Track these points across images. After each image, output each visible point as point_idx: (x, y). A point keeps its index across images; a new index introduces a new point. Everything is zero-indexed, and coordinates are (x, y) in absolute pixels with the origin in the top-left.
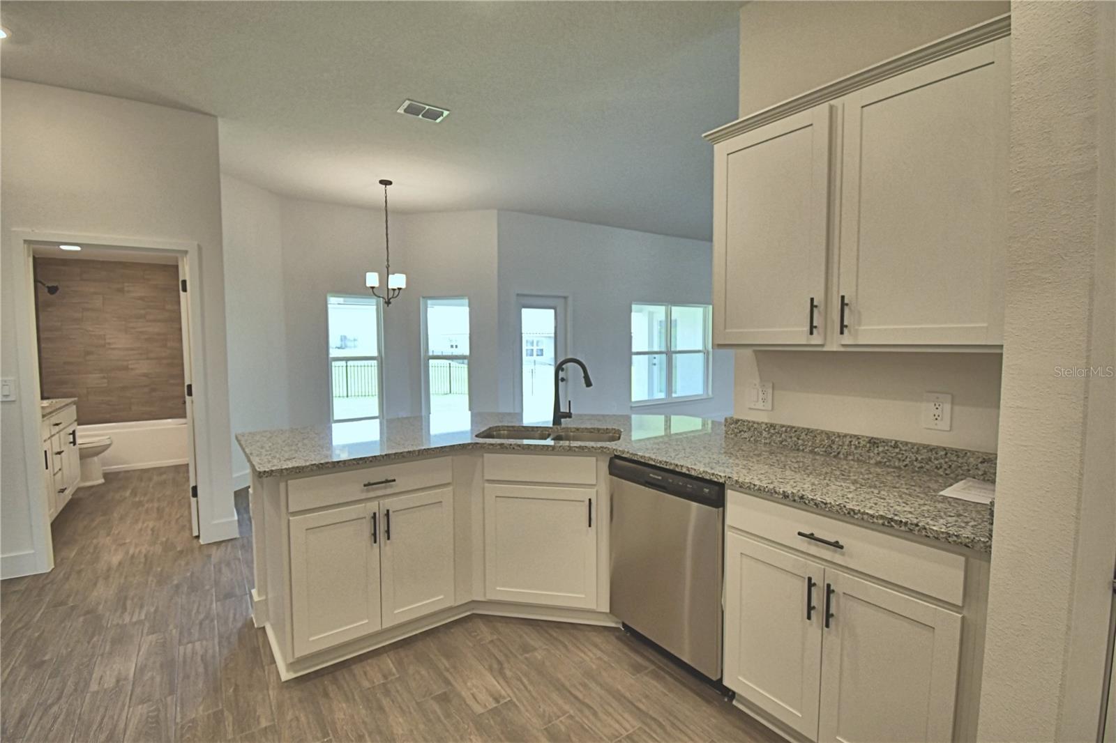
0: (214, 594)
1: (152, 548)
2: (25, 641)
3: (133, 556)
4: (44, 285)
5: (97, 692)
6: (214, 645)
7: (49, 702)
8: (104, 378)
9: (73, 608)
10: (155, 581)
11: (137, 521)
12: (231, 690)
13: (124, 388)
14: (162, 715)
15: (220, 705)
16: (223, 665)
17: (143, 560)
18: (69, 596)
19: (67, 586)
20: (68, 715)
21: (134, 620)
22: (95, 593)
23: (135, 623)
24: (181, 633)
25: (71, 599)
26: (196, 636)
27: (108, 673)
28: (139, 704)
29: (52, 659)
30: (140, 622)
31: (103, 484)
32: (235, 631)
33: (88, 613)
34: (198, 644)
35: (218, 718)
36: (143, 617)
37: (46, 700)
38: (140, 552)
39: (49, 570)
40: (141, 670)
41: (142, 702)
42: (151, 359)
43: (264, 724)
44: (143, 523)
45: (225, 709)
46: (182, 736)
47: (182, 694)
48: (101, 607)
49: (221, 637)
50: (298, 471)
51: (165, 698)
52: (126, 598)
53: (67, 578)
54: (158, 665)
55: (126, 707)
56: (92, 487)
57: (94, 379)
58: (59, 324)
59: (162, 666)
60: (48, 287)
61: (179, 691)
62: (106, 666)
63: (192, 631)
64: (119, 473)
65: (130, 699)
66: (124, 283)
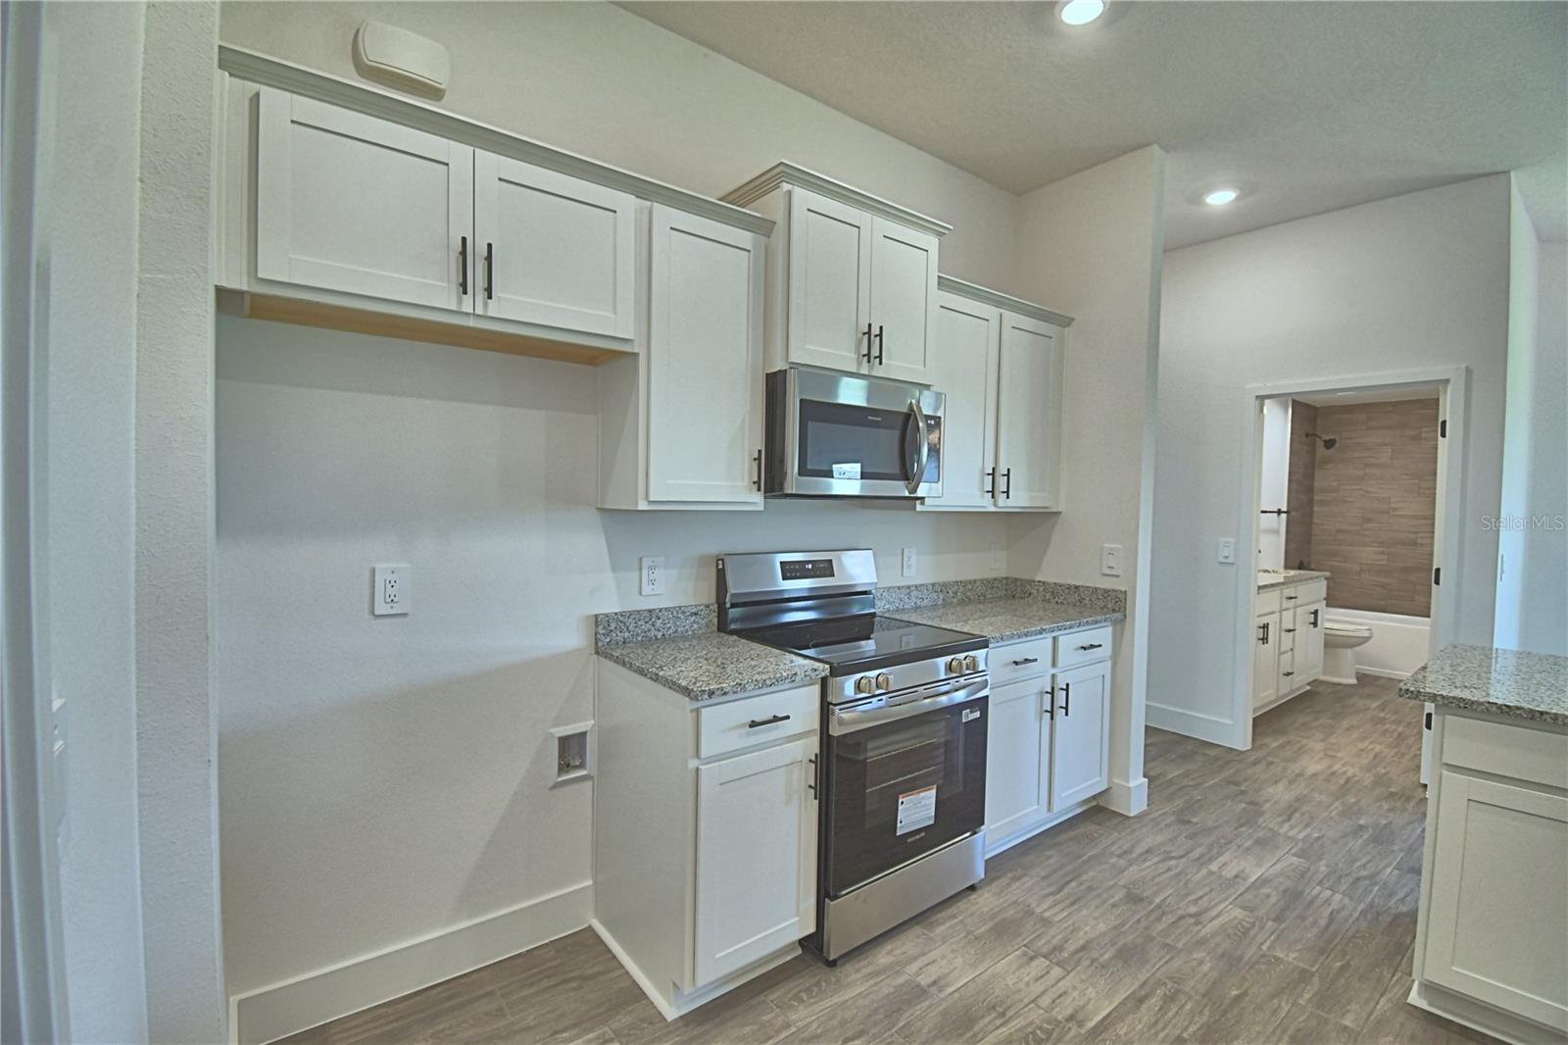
0: (1398, 860)
1: (1361, 775)
2: (1187, 797)
3: (1333, 774)
4: (1320, 438)
5: (1213, 873)
6: (1354, 910)
7: (1173, 854)
8: (1383, 553)
9: (1243, 792)
10: (1340, 808)
11: (1363, 739)
12: (1339, 964)
14: (1252, 933)
15: (1317, 966)
16: (1350, 933)
17: (1342, 782)
18: (1246, 780)
19: (1250, 771)
20: (1179, 874)
21: (1291, 834)
22: (1270, 790)
23: (1289, 838)
24: (1328, 875)
25: (1246, 784)
26: (1344, 887)
27: (1234, 863)
28: (1240, 907)
29: (1197, 823)
30: (1292, 838)
31: (1355, 685)
32: (1394, 912)
33: (1251, 803)
34: (1338, 897)
35: (1305, 976)
36: (1301, 836)
37: (1171, 852)
38: (1345, 773)
39: (1243, 749)
40: (1263, 882)
41: (1244, 908)
43: (1348, 1022)
44: (1371, 743)
45: (1317, 975)
46: (1257, 962)
47: (1284, 930)
48: (1268, 805)
49: (1371, 906)
50: (1462, 705)
51: (1268, 920)
52: (1296, 810)
53: (1255, 763)
54: (1282, 888)
55: (1227, 902)
56: (1340, 684)
57: (1370, 554)
58: (1335, 484)
59: (1285, 891)
60: (1325, 441)
61: (1283, 926)
62: (1236, 857)
63: (1342, 880)
64: (1378, 678)
65: (1236, 898)
66: (1420, 428)
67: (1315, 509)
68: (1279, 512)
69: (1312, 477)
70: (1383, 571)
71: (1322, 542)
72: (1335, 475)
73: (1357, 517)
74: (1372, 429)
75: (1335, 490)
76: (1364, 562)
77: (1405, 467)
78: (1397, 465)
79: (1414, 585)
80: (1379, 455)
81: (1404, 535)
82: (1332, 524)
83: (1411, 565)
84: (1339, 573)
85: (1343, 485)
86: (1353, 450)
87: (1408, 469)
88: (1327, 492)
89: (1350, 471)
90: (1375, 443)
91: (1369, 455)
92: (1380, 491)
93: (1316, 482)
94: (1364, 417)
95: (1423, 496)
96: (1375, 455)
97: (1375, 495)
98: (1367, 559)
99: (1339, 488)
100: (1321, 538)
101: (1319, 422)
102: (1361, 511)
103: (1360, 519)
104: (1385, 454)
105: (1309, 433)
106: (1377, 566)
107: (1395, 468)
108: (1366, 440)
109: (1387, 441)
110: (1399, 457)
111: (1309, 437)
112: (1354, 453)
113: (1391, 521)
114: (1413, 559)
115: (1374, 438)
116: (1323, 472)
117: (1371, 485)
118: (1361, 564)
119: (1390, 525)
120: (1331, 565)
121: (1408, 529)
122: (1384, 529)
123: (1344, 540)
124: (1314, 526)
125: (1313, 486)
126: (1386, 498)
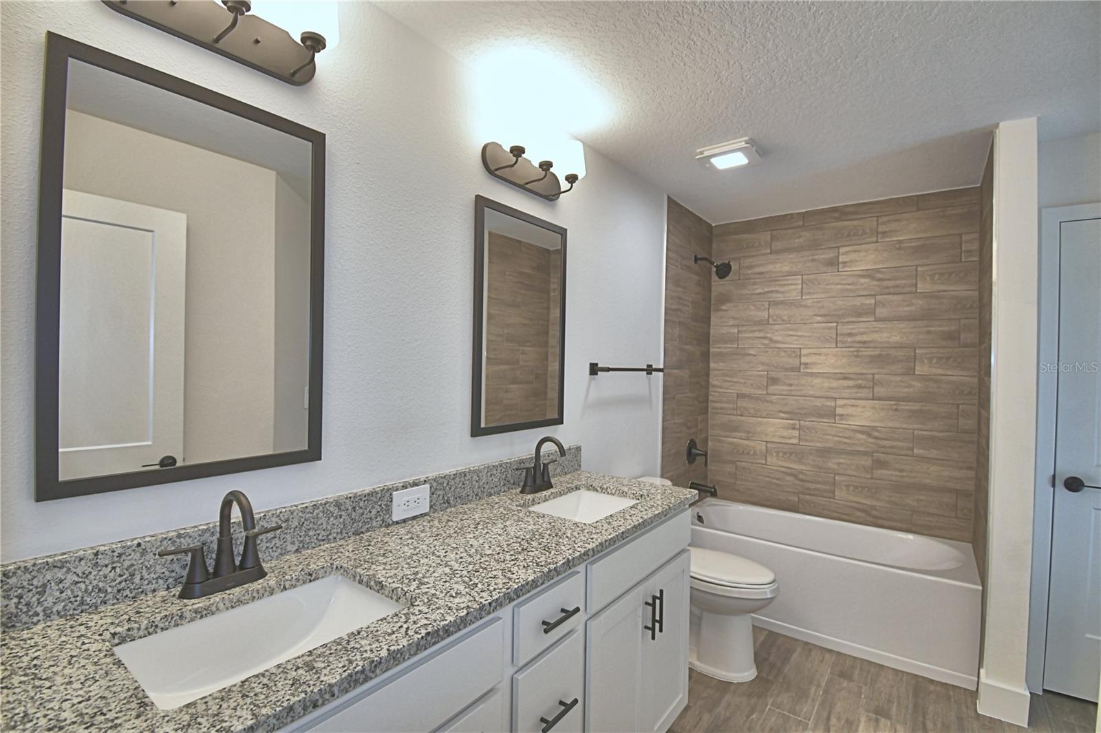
4: (712, 264)
13: (824, 452)
42: (879, 399)
57: (776, 428)
58: (735, 330)
60: (716, 267)
66: (838, 247)
67: (712, 365)
68: (650, 370)
69: (707, 321)
70: (793, 453)
71: (720, 411)
72: (734, 318)
73: (761, 376)
74: (777, 252)
75: (735, 339)
76: (770, 440)
77: (819, 305)
78: (809, 303)
79: (832, 475)
80: (786, 288)
81: (818, 403)
82: (732, 386)
83: (828, 445)
84: (741, 454)
85: (745, 332)
86: (755, 284)
87: (822, 307)
88: (726, 342)
89: (752, 313)
90: (781, 272)
91: (773, 289)
92: (788, 339)
93: (711, 327)
94: (767, 236)
95: (843, 346)
96: (781, 289)
97: (781, 345)
98: (774, 436)
99: (739, 335)
100: (718, 405)
101: (714, 246)
102: (766, 368)
103: (765, 379)
104: (793, 287)
105: (698, 257)
106: (786, 446)
107: (806, 306)
108: (770, 267)
109: (795, 269)
110: (811, 291)
111: (699, 262)
112: (756, 287)
113: (803, 382)
114: (830, 437)
115: (779, 265)
116: (720, 314)
117: (777, 331)
118: (766, 442)
119: (802, 388)
120: (731, 443)
121: (823, 394)
122: (793, 393)
123: (746, 409)
124: (711, 389)
125: (709, 333)
126: (795, 350)
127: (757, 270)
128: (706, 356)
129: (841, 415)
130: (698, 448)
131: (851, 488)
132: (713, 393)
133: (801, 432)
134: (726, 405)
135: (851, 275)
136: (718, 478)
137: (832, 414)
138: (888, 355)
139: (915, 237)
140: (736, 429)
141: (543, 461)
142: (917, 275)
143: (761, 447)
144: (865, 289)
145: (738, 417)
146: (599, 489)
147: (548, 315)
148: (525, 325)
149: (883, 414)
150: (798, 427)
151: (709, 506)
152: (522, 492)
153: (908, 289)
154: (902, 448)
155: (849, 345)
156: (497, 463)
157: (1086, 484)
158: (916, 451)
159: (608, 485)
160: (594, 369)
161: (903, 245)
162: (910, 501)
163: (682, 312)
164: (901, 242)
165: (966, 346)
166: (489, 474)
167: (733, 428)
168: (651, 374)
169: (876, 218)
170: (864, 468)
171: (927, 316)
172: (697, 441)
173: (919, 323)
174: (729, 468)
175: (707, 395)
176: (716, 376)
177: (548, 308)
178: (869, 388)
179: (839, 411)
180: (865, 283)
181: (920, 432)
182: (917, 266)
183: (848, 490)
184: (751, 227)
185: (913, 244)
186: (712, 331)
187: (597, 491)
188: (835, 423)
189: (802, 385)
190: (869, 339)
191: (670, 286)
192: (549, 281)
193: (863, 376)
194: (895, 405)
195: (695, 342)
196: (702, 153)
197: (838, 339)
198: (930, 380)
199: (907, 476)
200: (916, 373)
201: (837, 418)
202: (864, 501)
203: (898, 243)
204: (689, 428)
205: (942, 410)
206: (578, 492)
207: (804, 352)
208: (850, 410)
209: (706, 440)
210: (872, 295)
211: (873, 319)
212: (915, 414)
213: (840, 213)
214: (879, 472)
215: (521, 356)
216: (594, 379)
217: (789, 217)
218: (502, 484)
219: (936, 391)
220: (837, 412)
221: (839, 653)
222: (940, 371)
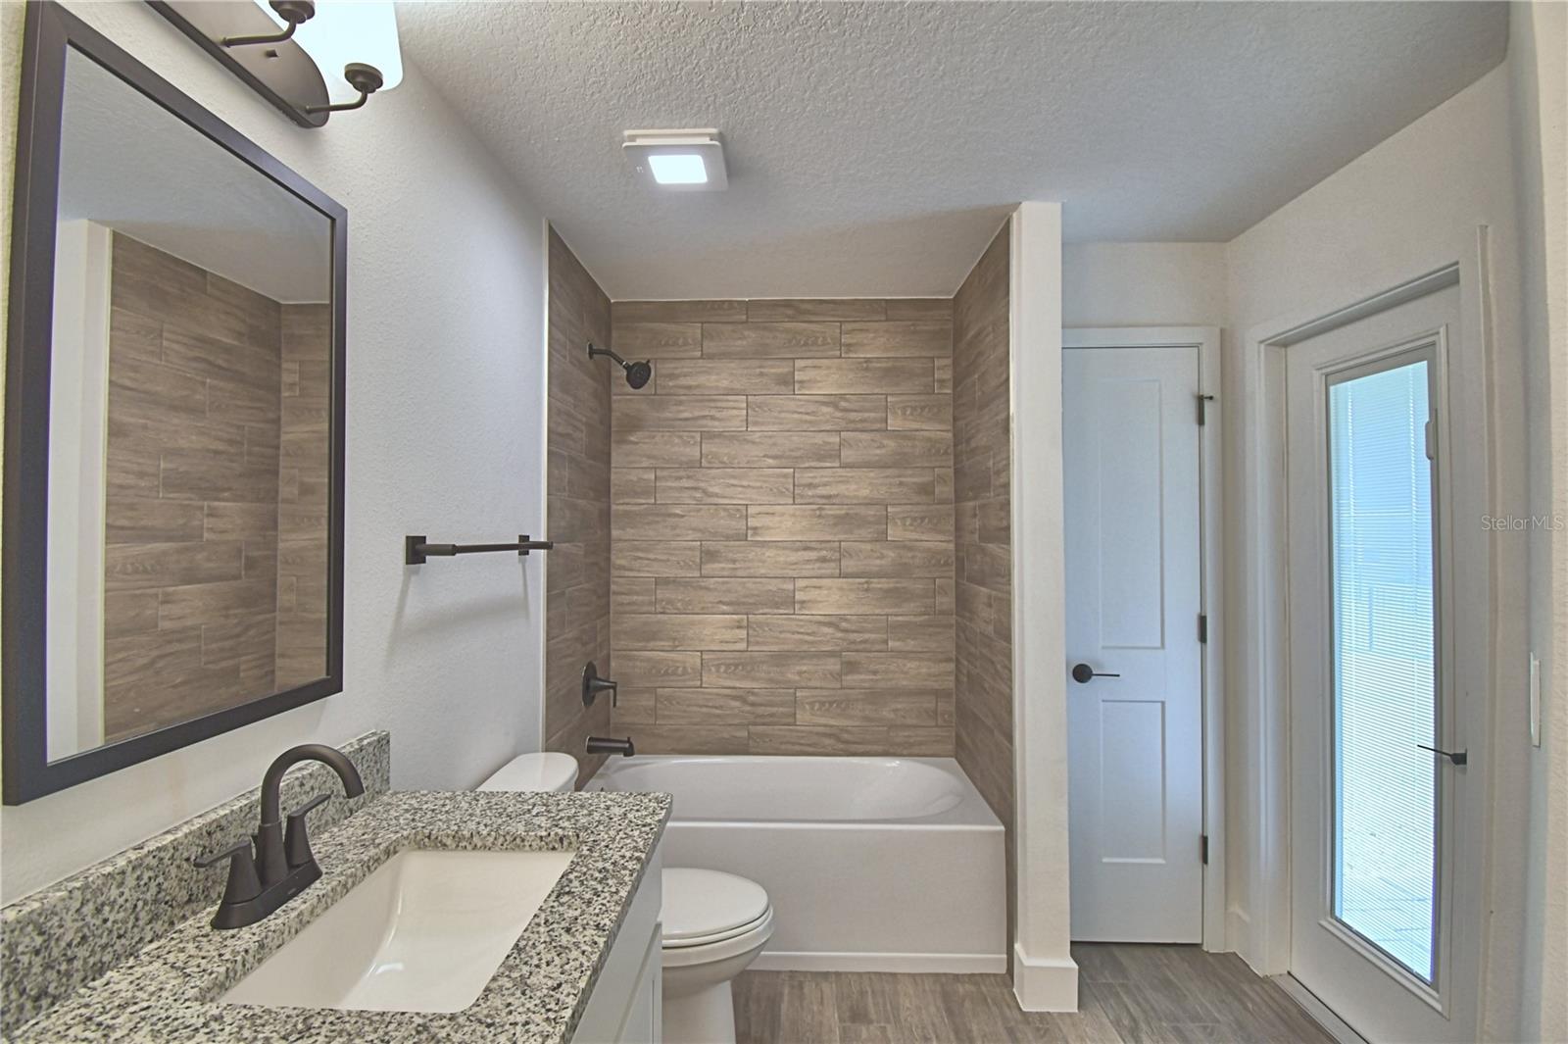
4: (619, 361)
42: (848, 576)
58: (649, 476)
60: (628, 369)
67: (615, 533)
68: (524, 546)
69: (606, 458)
70: (740, 665)
71: (628, 608)
72: (649, 457)
73: (691, 549)
74: (711, 357)
75: (651, 491)
76: (707, 648)
77: (770, 441)
78: (756, 437)
79: (792, 691)
80: (725, 414)
81: (773, 585)
82: (647, 566)
83: (786, 647)
84: (663, 675)
85: (664, 478)
86: (681, 403)
87: (775, 444)
88: (636, 494)
89: (676, 449)
90: (717, 388)
91: (707, 413)
92: (729, 491)
93: (613, 470)
94: (696, 330)
95: (802, 501)
96: (718, 415)
97: (721, 501)
98: (713, 641)
99: (658, 484)
100: (626, 599)
101: (614, 334)
102: (698, 535)
103: (698, 553)
104: (735, 412)
105: (595, 348)
106: (730, 655)
107: (753, 443)
108: (702, 379)
109: (737, 386)
110: (760, 420)
111: (595, 356)
112: (681, 408)
113: (751, 556)
114: (789, 635)
115: (714, 377)
116: (626, 447)
117: (714, 478)
118: (701, 651)
119: (750, 565)
120: (649, 660)
121: (779, 572)
122: (739, 573)
123: (670, 602)
124: (614, 572)
125: (609, 480)
126: (739, 507)
127: (683, 381)
128: (605, 517)
129: (803, 602)
130: (599, 676)
131: (817, 706)
132: (616, 579)
133: (751, 632)
134: (640, 598)
135: (808, 401)
136: (628, 719)
137: (790, 601)
138: (856, 514)
139: (885, 356)
140: (653, 636)
141: (288, 806)
142: (887, 407)
143: (694, 660)
144: (827, 421)
145: (659, 616)
146: (449, 842)
147: (278, 437)
148: (216, 452)
149: (852, 596)
150: (745, 623)
151: (615, 772)
152: (219, 923)
153: (878, 426)
154: (874, 642)
155: (811, 501)
156: (121, 862)
157: (1094, 672)
158: (890, 643)
159: (472, 826)
160: (417, 551)
161: (871, 365)
162: (886, 713)
163: (573, 439)
164: (868, 360)
165: (942, 502)
166: (89, 909)
167: (650, 635)
168: (528, 553)
169: (838, 324)
170: (831, 674)
171: (899, 462)
172: (595, 663)
173: (889, 472)
174: (647, 701)
175: (608, 584)
176: (621, 551)
177: (277, 421)
178: (834, 561)
179: (799, 596)
180: (827, 413)
181: (895, 618)
182: (887, 395)
183: (812, 709)
184: (671, 312)
185: (884, 365)
186: (613, 477)
187: (445, 845)
188: (794, 614)
189: (749, 561)
190: (834, 492)
191: (555, 390)
192: (279, 366)
193: (828, 545)
194: (867, 582)
195: (592, 494)
196: (633, 138)
197: (796, 492)
198: (904, 547)
199: (883, 679)
200: (889, 539)
201: (797, 606)
202: (832, 722)
203: (866, 362)
204: (584, 644)
205: (917, 586)
206: (394, 859)
207: (752, 510)
208: (813, 594)
209: (607, 660)
210: (836, 431)
211: (838, 465)
212: (888, 593)
213: (794, 309)
214: (849, 677)
215: (207, 522)
216: (417, 572)
217: (726, 306)
218: (144, 916)
219: (911, 561)
220: (797, 597)
221: (838, 974)
222: (915, 536)
